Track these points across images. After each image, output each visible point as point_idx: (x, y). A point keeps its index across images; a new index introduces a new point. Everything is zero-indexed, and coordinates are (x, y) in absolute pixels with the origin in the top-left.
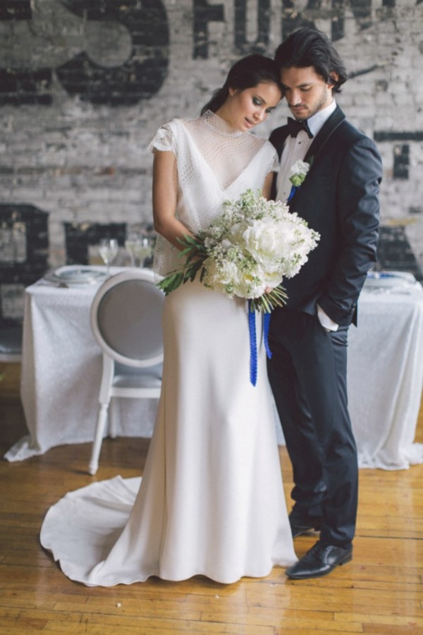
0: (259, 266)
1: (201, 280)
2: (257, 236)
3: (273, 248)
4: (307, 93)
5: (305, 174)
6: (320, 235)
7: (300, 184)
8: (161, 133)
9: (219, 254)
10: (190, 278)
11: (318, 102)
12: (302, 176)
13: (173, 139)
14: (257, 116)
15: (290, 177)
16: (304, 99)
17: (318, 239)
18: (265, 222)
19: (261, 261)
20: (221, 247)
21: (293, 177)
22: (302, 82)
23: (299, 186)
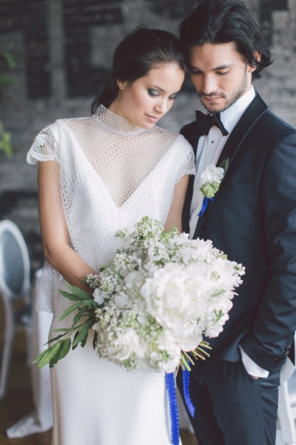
0: (167, 332)
1: (94, 346)
2: (160, 292)
3: (183, 307)
4: (223, 77)
5: (219, 182)
6: (244, 268)
7: (213, 195)
8: (40, 139)
9: (111, 317)
10: (80, 343)
11: (237, 90)
12: (215, 185)
13: (55, 145)
14: (158, 109)
15: (201, 186)
16: (221, 86)
17: (242, 273)
18: (169, 271)
19: (169, 325)
20: (114, 307)
21: (204, 186)
22: (217, 64)
23: (213, 198)
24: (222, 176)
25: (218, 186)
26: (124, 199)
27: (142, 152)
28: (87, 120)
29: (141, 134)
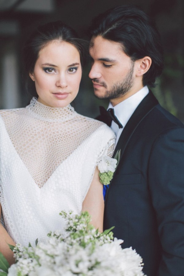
5: (113, 171)
12: (109, 174)
23: (108, 185)
24: (116, 166)
25: (112, 175)
26: (46, 178)
27: (65, 137)
28: (21, 110)
29: (67, 121)
